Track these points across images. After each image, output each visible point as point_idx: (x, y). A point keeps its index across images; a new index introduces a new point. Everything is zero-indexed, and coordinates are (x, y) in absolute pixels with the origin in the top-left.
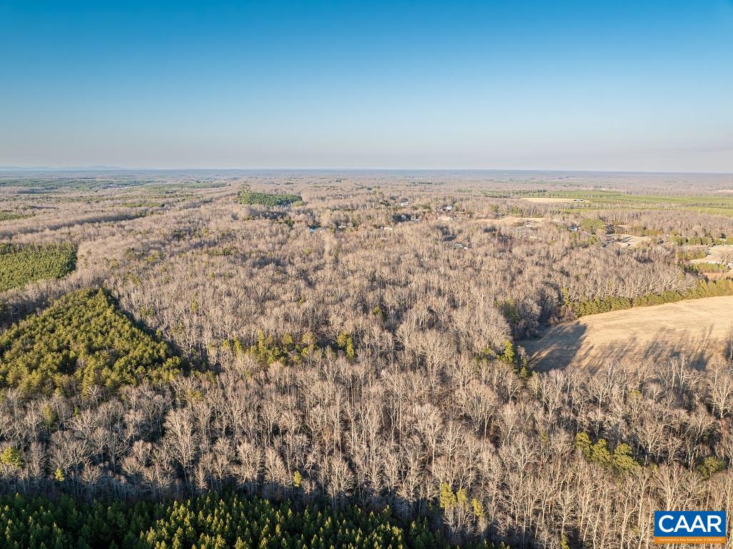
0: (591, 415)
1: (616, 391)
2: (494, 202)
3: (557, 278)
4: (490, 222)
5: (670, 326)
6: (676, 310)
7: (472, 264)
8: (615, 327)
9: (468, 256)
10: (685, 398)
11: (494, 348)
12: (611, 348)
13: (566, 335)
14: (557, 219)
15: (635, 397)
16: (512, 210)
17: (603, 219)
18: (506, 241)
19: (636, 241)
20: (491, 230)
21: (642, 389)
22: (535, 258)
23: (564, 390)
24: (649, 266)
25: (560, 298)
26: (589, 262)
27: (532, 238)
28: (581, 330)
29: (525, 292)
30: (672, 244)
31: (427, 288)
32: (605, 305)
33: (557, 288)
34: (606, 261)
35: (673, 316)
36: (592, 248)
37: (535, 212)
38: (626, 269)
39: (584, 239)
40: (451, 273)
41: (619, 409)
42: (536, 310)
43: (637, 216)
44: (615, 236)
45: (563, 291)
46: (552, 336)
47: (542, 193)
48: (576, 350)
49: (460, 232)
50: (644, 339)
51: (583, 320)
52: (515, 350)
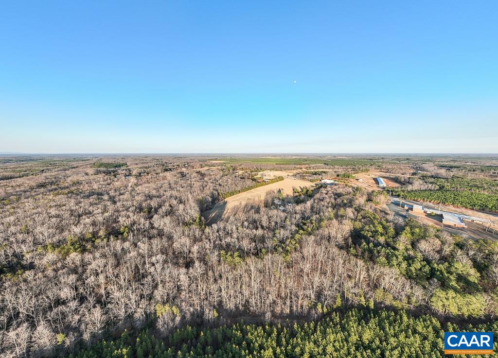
0: (226, 240)
1: (234, 227)
2: (201, 163)
3: (218, 187)
4: (198, 170)
5: (250, 198)
6: (252, 192)
7: (190, 184)
8: (235, 200)
9: (189, 182)
10: (255, 224)
11: (193, 219)
12: (234, 208)
13: (221, 206)
14: (219, 167)
15: (240, 228)
16: (206, 165)
17: (232, 166)
18: (203, 175)
19: (240, 172)
20: (198, 172)
21: (242, 225)
22: (211, 181)
23: (218, 232)
24: (243, 180)
25: (218, 194)
26: (227, 180)
27: (212, 173)
28: (225, 203)
29: (207, 194)
30: (249, 172)
31: (171, 197)
32: (232, 194)
33: (217, 190)
34: (232, 180)
35: (250, 194)
36: (229, 176)
37: (213, 165)
38: (237, 181)
39: (226, 173)
40: (181, 189)
41: (235, 236)
42: (210, 199)
43: (240, 165)
44: (235, 171)
45: (219, 191)
46: (216, 207)
47: (216, 159)
48: (223, 211)
49: (188, 173)
50: (244, 203)
51: (226, 200)
52: (200, 218)
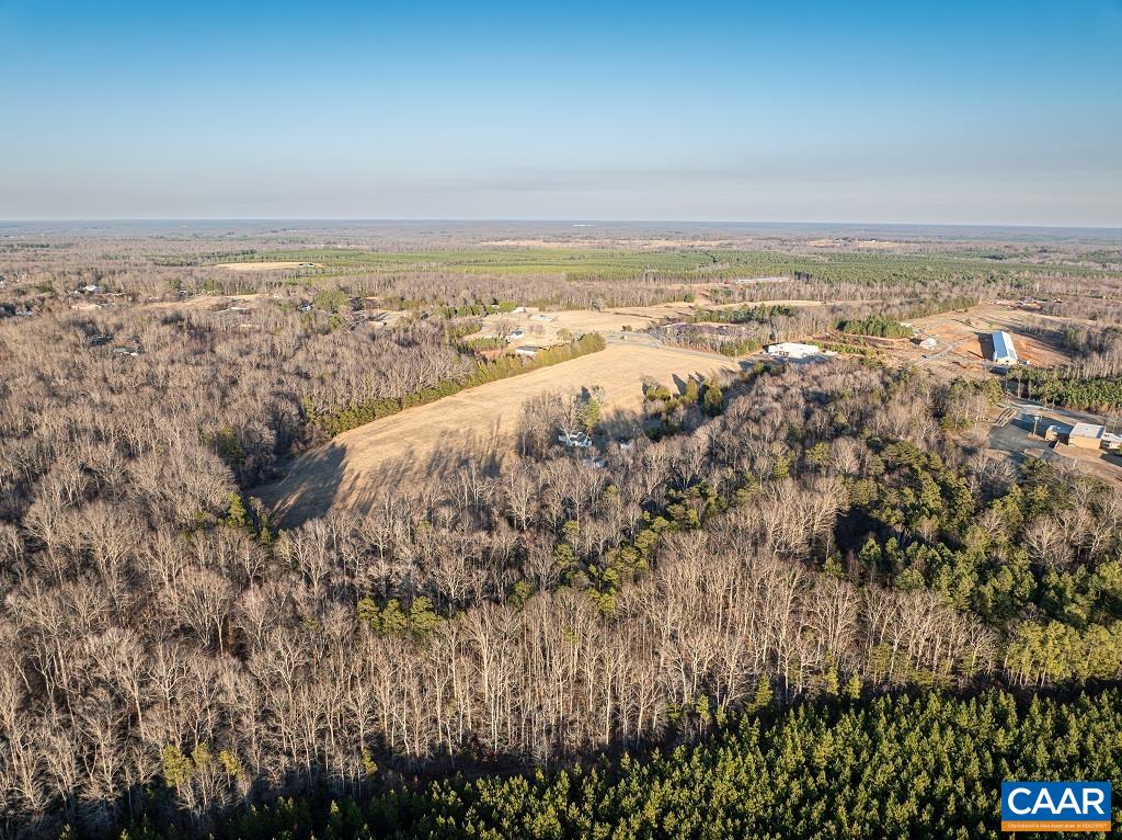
0: (372, 571)
1: (399, 529)
2: (172, 273)
3: (292, 384)
4: (169, 307)
5: (452, 427)
6: (457, 404)
7: (151, 379)
8: (382, 442)
9: (141, 367)
11: (212, 509)
12: (384, 471)
13: (319, 467)
14: (278, 295)
15: (424, 531)
16: (205, 286)
17: (344, 290)
18: (202, 335)
19: (393, 318)
20: (174, 320)
21: (432, 519)
22: (254, 357)
23: (329, 546)
24: (415, 350)
25: (302, 414)
26: (334, 355)
27: (245, 326)
28: (339, 454)
29: (247, 411)
30: (439, 317)
31: (73, 432)
32: (366, 414)
33: (294, 399)
34: (359, 351)
35: (454, 413)
36: (337, 333)
37: (243, 285)
38: (386, 358)
39: (322, 322)
40: (114, 399)
41: (407, 553)
42: (269, 436)
43: (389, 283)
44: (365, 313)
45: (305, 401)
46: (298, 472)
47: (249, 255)
48: (337, 485)
49: (119, 327)
50: (424, 451)
51: (340, 439)
52: (245, 504)
